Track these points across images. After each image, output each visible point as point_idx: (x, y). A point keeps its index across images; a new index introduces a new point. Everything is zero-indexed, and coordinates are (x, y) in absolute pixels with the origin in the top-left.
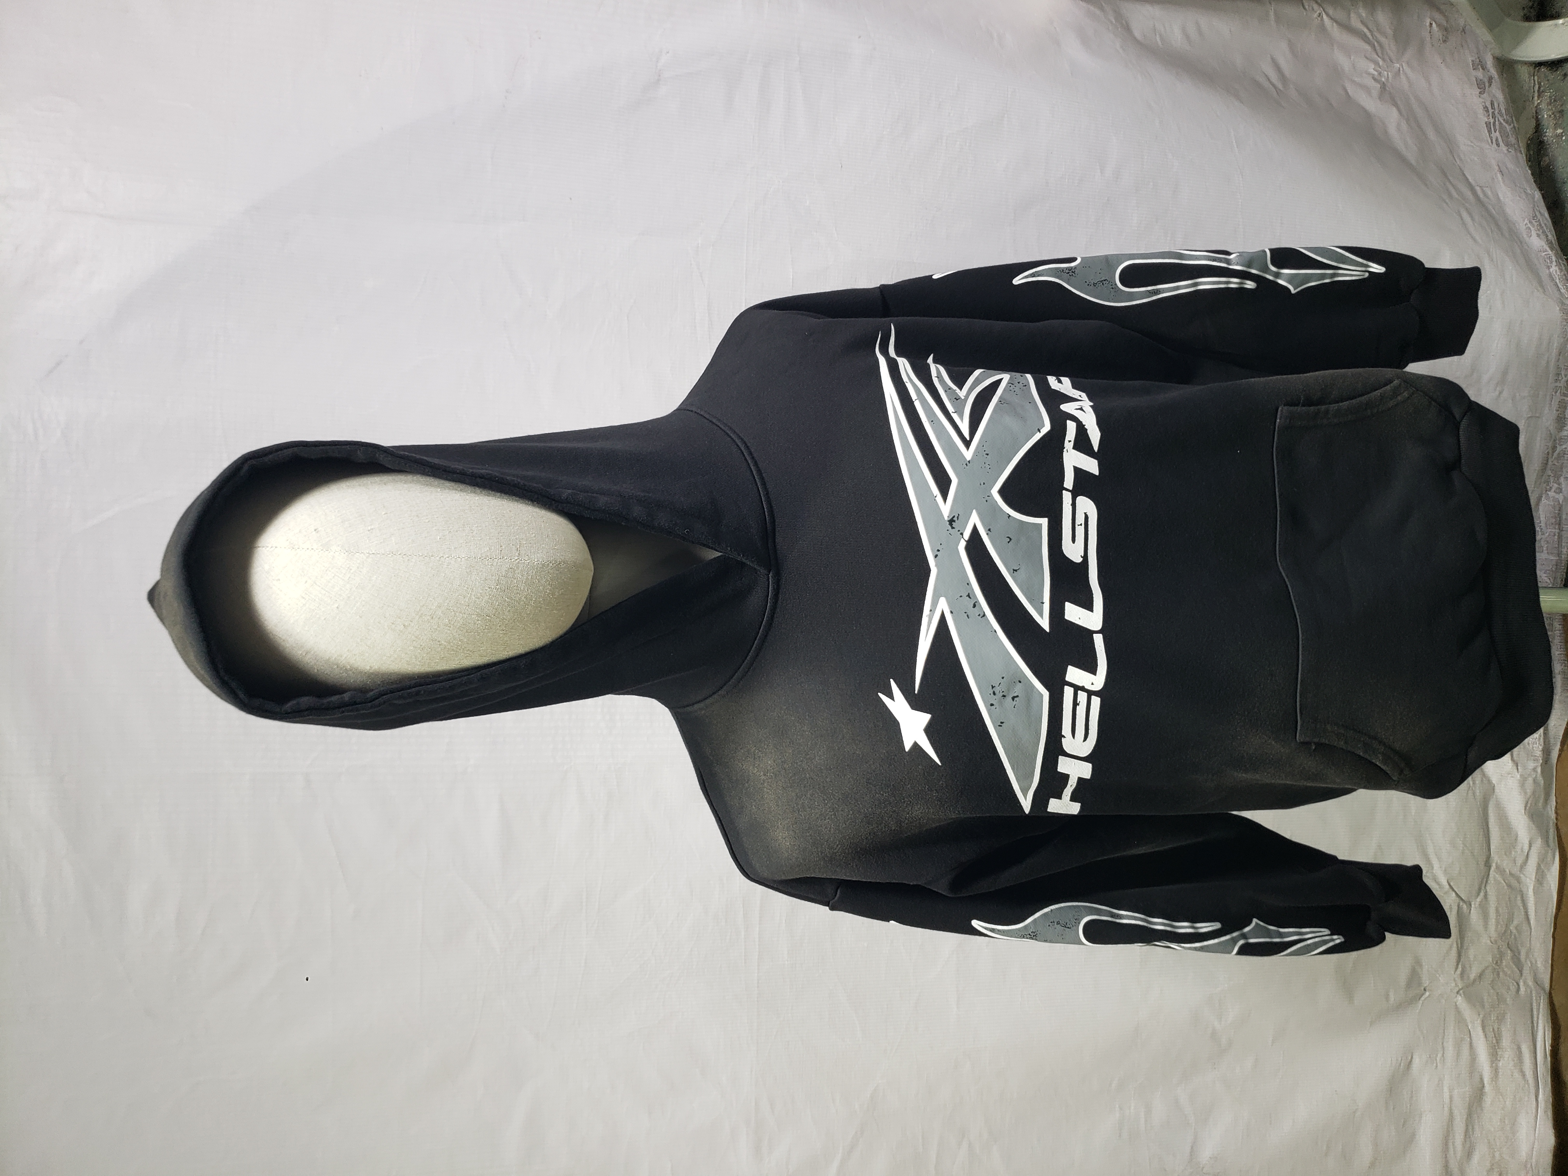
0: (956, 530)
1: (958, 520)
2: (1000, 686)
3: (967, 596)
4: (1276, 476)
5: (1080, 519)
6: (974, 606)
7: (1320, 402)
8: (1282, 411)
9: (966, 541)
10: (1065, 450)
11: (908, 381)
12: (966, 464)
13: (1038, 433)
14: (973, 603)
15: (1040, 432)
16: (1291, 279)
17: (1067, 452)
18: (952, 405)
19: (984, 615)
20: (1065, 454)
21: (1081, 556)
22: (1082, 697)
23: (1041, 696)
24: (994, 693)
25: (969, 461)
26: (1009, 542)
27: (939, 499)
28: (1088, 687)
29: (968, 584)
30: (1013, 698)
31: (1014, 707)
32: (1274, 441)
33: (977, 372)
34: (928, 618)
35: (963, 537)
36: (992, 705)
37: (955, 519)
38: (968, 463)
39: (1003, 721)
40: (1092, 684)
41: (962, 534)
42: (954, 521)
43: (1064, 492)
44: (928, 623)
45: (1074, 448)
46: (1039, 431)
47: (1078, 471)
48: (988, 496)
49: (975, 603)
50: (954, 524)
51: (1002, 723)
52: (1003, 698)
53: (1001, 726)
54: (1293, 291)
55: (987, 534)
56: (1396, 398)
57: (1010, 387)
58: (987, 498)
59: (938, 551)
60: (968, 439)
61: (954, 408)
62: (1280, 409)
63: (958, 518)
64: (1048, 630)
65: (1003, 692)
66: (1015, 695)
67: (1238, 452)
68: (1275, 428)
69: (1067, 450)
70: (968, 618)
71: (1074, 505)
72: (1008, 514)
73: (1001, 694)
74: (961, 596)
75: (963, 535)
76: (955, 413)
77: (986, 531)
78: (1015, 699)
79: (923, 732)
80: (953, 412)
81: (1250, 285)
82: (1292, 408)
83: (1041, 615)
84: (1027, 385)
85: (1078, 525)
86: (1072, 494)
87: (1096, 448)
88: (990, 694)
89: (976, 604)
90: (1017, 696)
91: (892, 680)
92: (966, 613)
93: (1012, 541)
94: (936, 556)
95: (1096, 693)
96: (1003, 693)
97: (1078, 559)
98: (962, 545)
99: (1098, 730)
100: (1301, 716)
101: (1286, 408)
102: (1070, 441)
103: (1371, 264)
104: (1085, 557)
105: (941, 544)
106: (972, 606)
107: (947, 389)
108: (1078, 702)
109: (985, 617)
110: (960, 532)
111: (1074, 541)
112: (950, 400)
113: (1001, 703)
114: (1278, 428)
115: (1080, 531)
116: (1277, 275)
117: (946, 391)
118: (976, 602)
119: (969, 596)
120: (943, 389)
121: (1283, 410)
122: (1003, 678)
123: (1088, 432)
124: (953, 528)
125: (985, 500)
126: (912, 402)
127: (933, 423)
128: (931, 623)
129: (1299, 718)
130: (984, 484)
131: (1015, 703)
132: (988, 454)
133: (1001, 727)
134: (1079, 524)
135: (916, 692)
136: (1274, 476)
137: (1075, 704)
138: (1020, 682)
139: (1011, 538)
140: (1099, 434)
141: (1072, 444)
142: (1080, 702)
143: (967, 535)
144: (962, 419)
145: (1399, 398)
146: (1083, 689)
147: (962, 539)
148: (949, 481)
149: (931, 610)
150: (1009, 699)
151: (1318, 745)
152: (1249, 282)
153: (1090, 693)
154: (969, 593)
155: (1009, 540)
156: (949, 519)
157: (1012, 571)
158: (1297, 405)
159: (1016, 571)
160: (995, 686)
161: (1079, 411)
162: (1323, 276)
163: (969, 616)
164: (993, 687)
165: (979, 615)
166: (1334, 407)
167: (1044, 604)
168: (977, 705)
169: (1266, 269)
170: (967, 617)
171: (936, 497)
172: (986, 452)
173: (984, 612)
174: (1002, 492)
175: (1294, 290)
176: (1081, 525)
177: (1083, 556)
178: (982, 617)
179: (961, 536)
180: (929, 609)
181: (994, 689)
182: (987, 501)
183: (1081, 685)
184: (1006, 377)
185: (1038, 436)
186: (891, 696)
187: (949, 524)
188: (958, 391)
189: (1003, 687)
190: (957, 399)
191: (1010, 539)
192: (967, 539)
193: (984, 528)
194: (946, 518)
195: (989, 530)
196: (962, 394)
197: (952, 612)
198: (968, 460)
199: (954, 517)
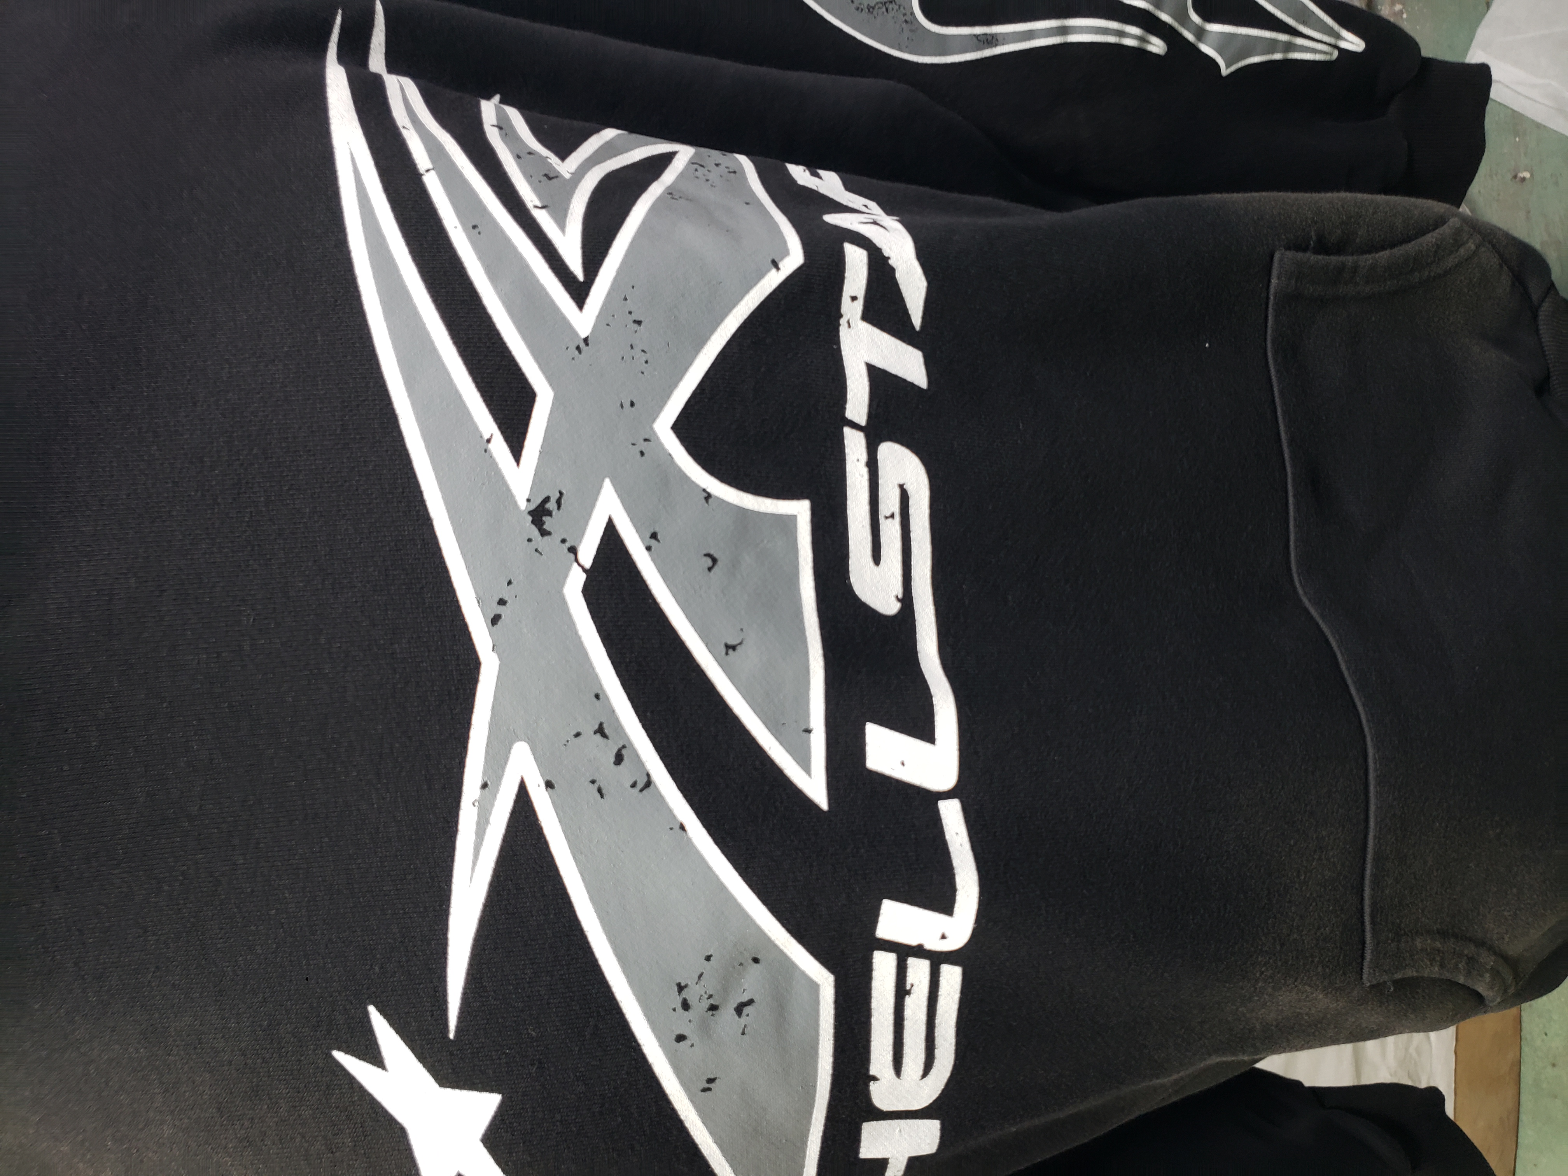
0: (556, 537)
1: (559, 507)
2: (702, 983)
3: (595, 733)
4: (1277, 400)
5: (890, 503)
6: (619, 759)
7: (1339, 249)
8: (1281, 260)
9: (584, 570)
10: (843, 321)
11: (409, 125)
12: (578, 348)
13: (774, 270)
14: (615, 751)
15: (778, 269)
16: (1224, 43)
17: (849, 326)
18: (535, 190)
19: (649, 783)
20: (843, 331)
21: (897, 597)
22: (918, 971)
23: (814, 987)
24: (686, 1006)
25: (586, 340)
26: (710, 569)
27: (500, 448)
28: (934, 944)
29: (597, 696)
30: (739, 1010)
31: (743, 1034)
32: (1266, 327)
33: (609, 133)
34: (476, 809)
35: (577, 560)
36: (680, 1038)
37: (551, 505)
38: (582, 345)
39: (712, 1077)
40: (943, 937)
41: (573, 550)
42: (549, 513)
43: (847, 430)
44: (478, 824)
45: (866, 317)
46: (775, 265)
47: (876, 375)
48: (646, 440)
49: (619, 750)
50: (549, 523)
51: (711, 1081)
52: (710, 1013)
53: (709, 1089)
54: (1225, 72)
55: (649, 548)
56: (1457, 251)
57: (696, 170)
58: (644, 446)
59: (502, 602)
60: (581, 277)
61: (539, 195)
62: (1277, 256)
63: (559, 503)
64: (824, 805)
65: (710, 996)
66: (745, 998)
67: (1207, 345)
68: (1268, 298)
69: (848, 322)
70: (602, 796)
71: (872, 465)
72: (704, 490)
73: (706, 1004)
74: (578, 735)
75: (576, 554)
76: (543, 207)
77: (643, 540)
78: (747, 1010)
79: (481, 1145)
80: (536, 207)
81: (1157, 46)
82: (1300, 255)
83: (805, 764)
84: (737, 172)
85: (887, 518)
86: (868, 437)
87: (917, 320)
88: (674, 1010)
89: (624, 752)
90: (751, 1002)
91: (372, 1009)
92: (593, 782)
93: (719, 563)
94: (495, 620)
95: (950, 957)
96: (712, 1001)
97: (889, 607)
98: (576, 580)
99: (958, 1044)
100: (1373, 929)
101: (1290, 254)
102: (854, 299)
103: (1345, 33)
104: (907, 600)
105: (510, 583)
106: (613, 759)
107: (522, 155)
108: (908, 987)
109: (652, 786)
110: (568, 545)
111: (877, 558)
112: (529, 177)
113: (705, 1029)
114: (1275, 297)
115: (891, 531)
116: (1200, 33)
117: (519, 157)
118: (624, 747)
119: (600, 731)
120: (512, 152)
121: (1283, 259)
122: (708, 958)
123: (897, 275)
124: (544, 533)
125: (637, 449)
126: (415, 177)
127: (476, 231)
128: (487, 822)
129: (1368, 936)
130: (632, 404)
131: (743, 1020)
132: (639, 323)
133: (708, 1093)
134: (888, 514)
135: (451, 1036)
136: (1273, 401)
137: (902, 991)
138: (756, 960)
139: (715, 555)
140: (924, 284)
141: (859, 306)
142: (912, 985)
143: (588, 553)
144: (562, 226)
145: (1462, 251)
146: (919, 951)
147: (575, 564)
148: (528, 396)
149: (485, 786)
150: (728, 1012)
151: (1400, 984)
152: (1155, 40)
153: (937, 959)
154: (601, 725)
155: (709, 562)
156: (533, 506)
157: (724, 650)
158: (1305, 250)
159: (734, 648)
160: (686, 986)
161: (869, 225)
162: (1272, 46)
163: (604, 791)
164: (681, 988)
165: (634, 785)
166: (1368, 259)
167: (811, 734)
168: (638, 1045)
169: (1183, 18)
170: (598, 795)
171: (489, 441)
172: (635, 317)
173: (648, 775)
174: (680, 428)
175: (1227, 67)
176: (892, 516)
177: (900, 596)
178: (641, 790)
179: (572, 556)
180: (479, 784)
181: (684, 994)
182: (642, 453)
183: (914, 942)
184: (684, 153)
185: (772, 280)
186: (373, 1056)
187: (533, 522)
188: (554, 160)
189: (710, 984)
190: (551, 176)
191: (715, 561)
192: (588, 564)
193: (638, 531)
194: (523, 505)
195: (654, 536)
196: (567, 167)
197: (549, 785)
198: (583, 336)
199: (547, 499)
